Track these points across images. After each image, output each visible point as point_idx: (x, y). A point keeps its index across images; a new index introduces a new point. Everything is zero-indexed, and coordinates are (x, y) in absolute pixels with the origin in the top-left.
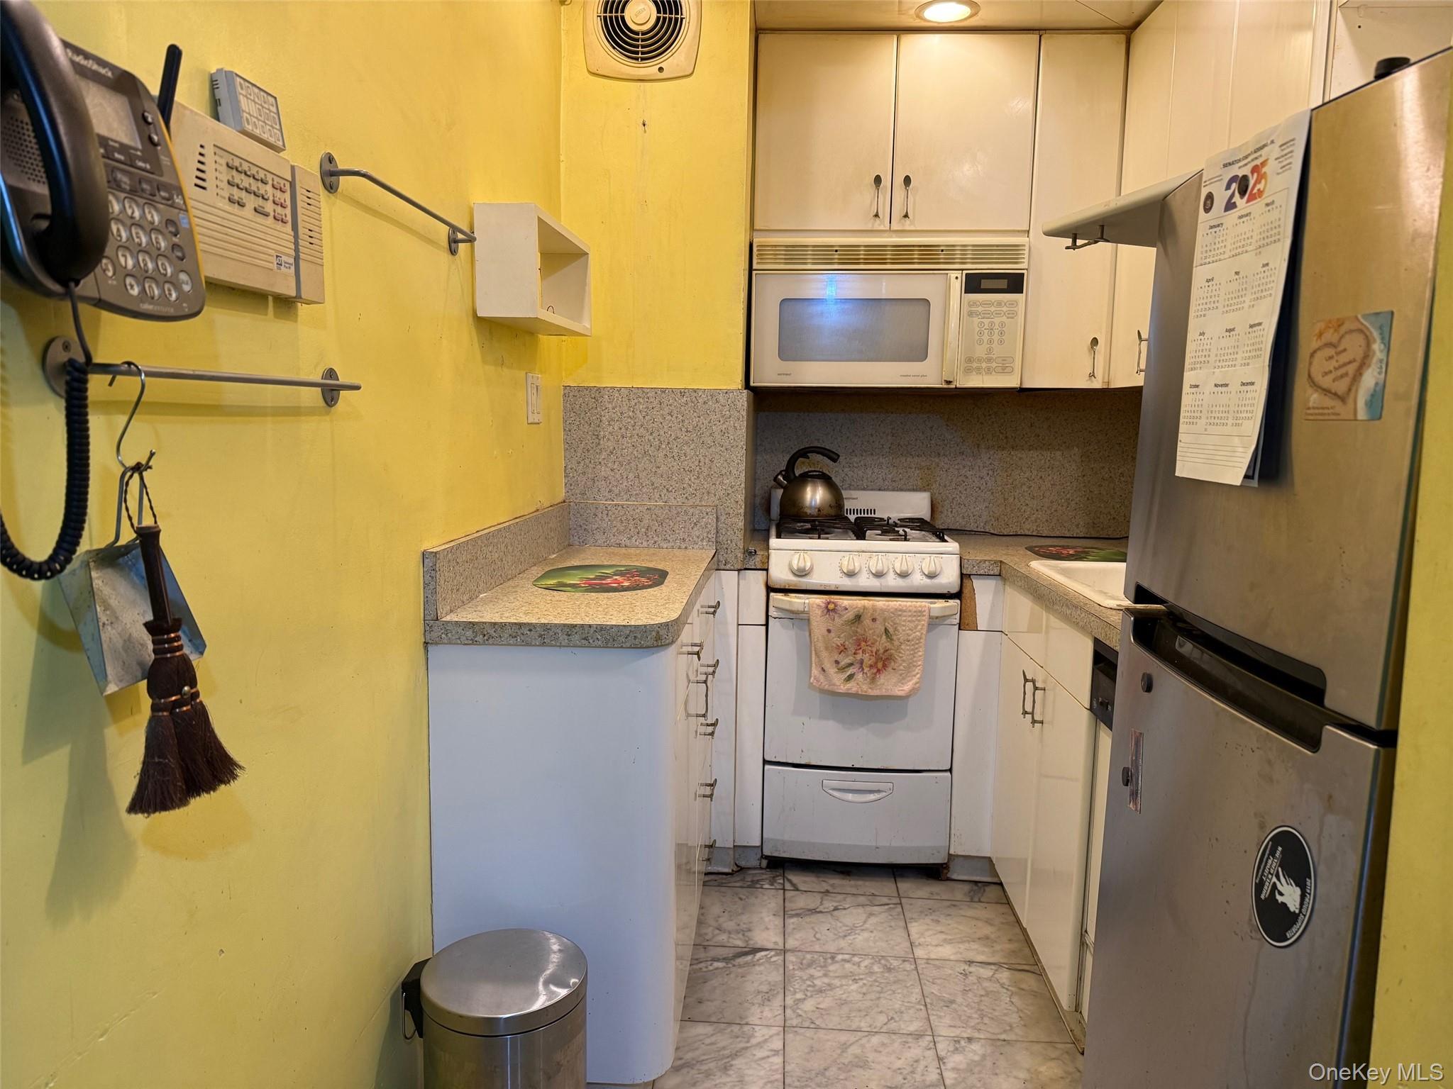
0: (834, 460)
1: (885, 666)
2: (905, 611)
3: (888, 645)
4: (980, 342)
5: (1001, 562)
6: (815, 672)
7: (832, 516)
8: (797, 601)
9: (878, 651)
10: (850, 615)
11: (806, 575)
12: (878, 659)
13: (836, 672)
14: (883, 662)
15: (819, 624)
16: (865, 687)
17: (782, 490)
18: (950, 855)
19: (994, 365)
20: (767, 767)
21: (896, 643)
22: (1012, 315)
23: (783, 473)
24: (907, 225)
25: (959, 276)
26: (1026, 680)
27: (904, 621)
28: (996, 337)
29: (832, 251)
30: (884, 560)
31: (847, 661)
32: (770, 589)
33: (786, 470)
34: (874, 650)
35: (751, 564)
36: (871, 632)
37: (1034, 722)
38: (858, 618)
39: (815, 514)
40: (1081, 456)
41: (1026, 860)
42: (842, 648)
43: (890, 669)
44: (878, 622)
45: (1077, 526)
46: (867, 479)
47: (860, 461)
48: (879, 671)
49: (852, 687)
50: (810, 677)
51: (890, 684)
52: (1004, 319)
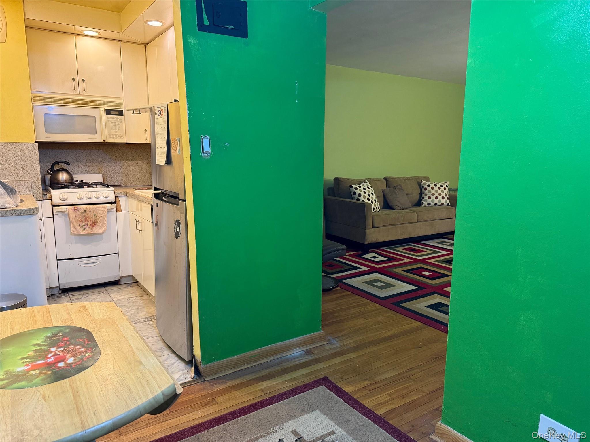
0: (69, 165)
1: (95, 225)
2: (99, 208)
3: (95, 218)
4: (113, 129)
5: (126, 192)
6: (73, 229)
7: (70, 183)
8: (64, 208)
9: (92, 220)
10: (82, 211)
11: (65, 200)
12: (93, 223)
13: (80, 228)
14: (94, 223)
15: (72, 215)
16: (89, 231)
17: (50, 175)
18: (120, 277)
19: (117, 136)
20: (58, 261)
21: (98, 217)
22: (121, 122)
23: (50, 170)
24: (85, 93)
25: (104, 110)
26: (136, 221)
27: (99, 211)
28: (117, 128)
29: (61, 99)
30: (91, 194)
31: (83, 224)
32: (53, 206)
33: (51, 169)
34: (91, 220)
35: (45, 198)
36: (89, 215)
37: (139, 231)
38: (85, 211)
39: (64, 182)
40: (147, 162)
41: (141, 274)
42: (81, 221)
43: (96, 225)
44: (91, 212)
45: (148, 182)
46: (80, 171)
47: (77, 165)
48: (93, 226)
49: (85, 232)
50: (71, 231)
51: (97, 230)
52: (119, 123)
